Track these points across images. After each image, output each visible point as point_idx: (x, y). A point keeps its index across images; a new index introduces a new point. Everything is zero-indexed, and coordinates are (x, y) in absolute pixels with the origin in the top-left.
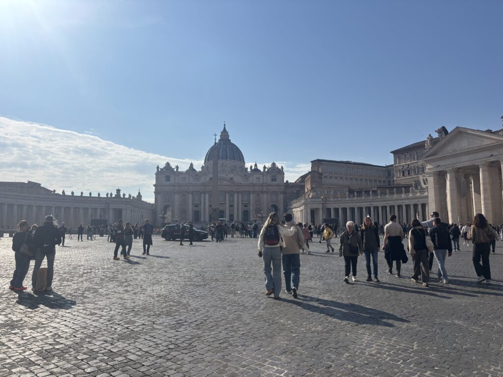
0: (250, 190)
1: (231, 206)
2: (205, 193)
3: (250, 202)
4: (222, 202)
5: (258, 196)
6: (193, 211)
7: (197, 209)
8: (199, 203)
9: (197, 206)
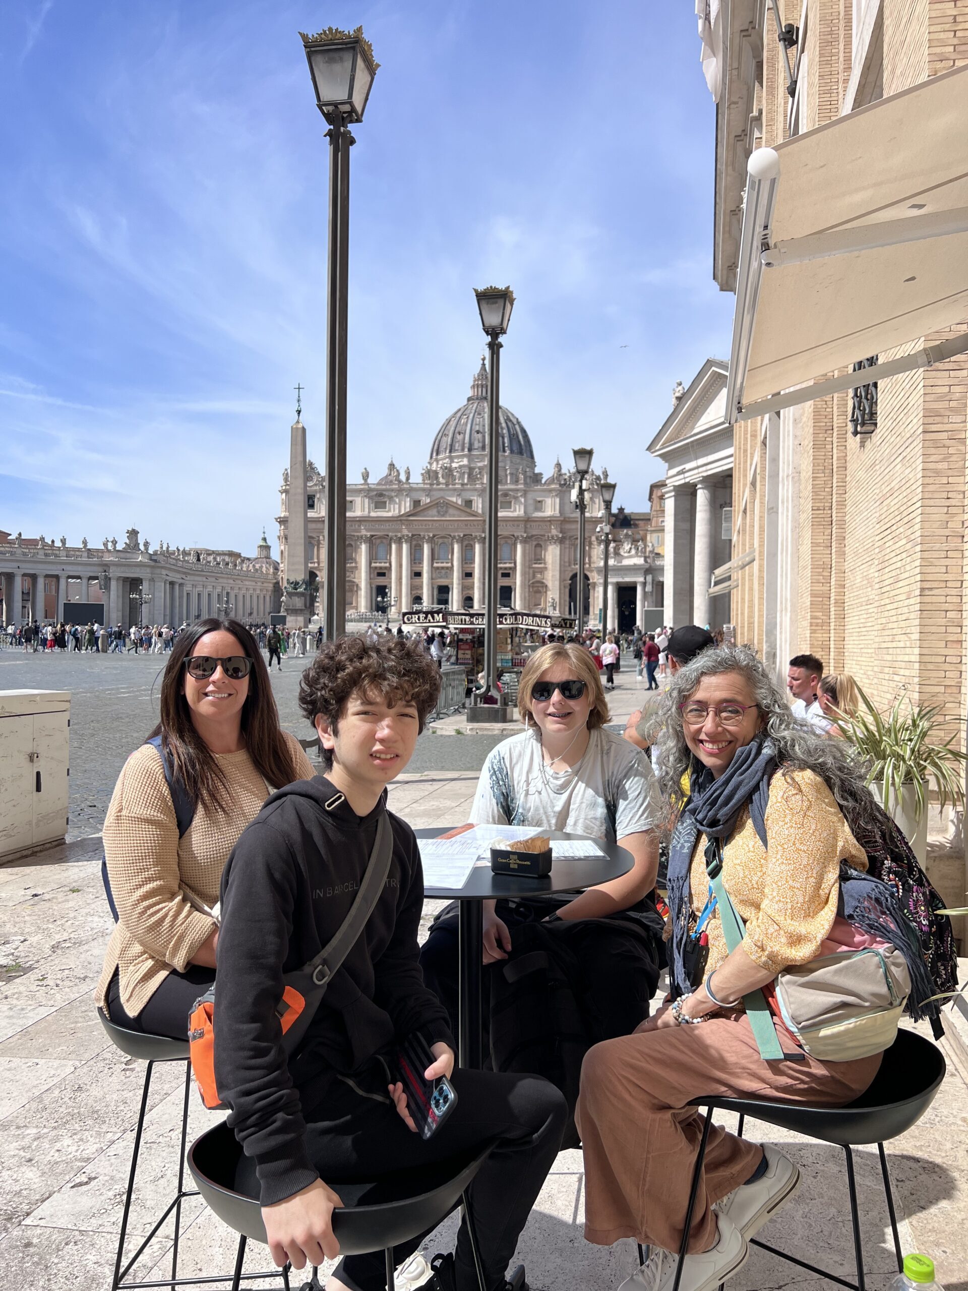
0: (516, 534)
1: (469, 575)
2: (399, 541)
3: (515, 563)
4: (445, 565)
5: (538, 549)
6: (374, 586)
7: (381, 581)
8: (387, 565)
9: (383, 574)
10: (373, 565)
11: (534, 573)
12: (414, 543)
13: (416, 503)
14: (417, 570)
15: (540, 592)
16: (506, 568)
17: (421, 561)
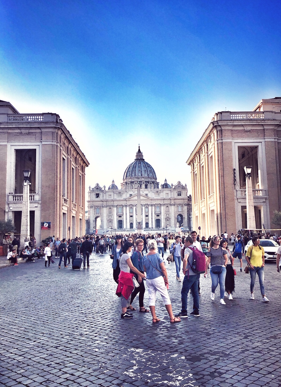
0: (161, 203)
1: (147, 216)
2: (126, 206)
3: (161, 212)
5: (167, 208)
6: (118, 220)
7: (120, 219)
8: (122, 214)
9: (121, 217)
10: (118, 214)
11: (166, 214)
12: (130, 207)
13: (131, 195)
14: (131, 215)
15: (168, 221)
16: (158, 214)
17: (132, 213)
